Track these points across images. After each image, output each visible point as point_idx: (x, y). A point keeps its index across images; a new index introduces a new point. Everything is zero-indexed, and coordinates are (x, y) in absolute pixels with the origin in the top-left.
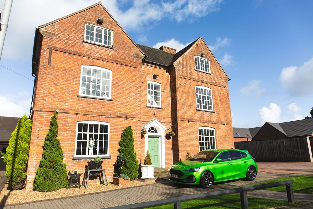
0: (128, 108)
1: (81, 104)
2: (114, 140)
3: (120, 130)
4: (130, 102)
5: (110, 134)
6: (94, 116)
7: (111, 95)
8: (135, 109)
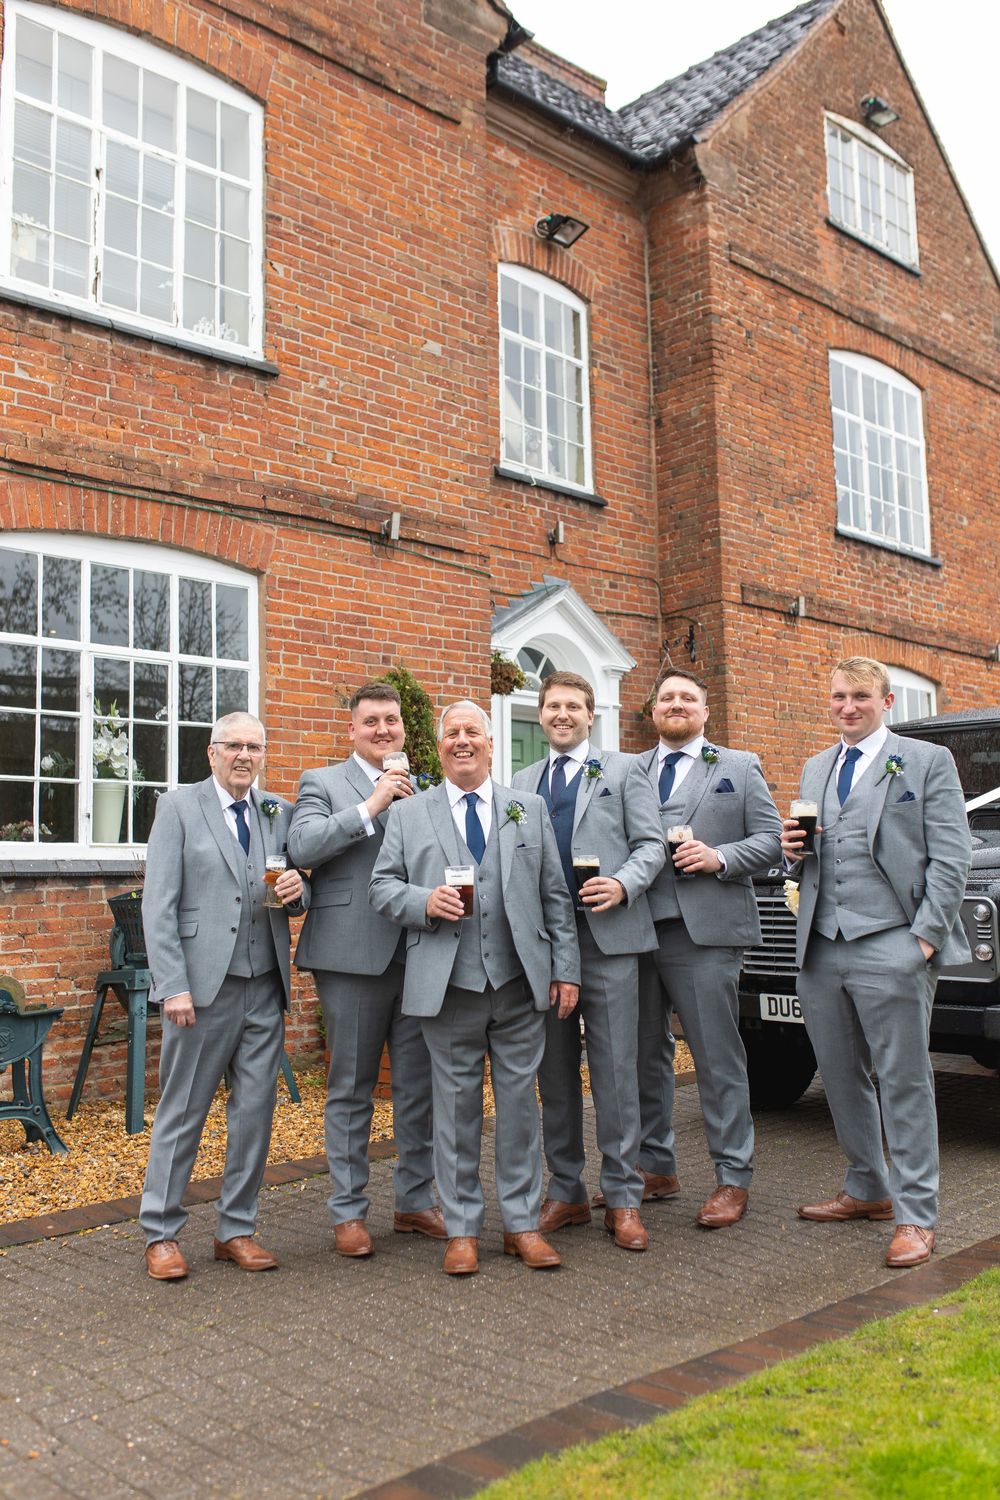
0: (392, 462)
1: (19, 374)
2: (296, 725)
3: (341, 642)
4: (410, 407)
5: (263, 670)
6: (138, 493)
7: (267, 328)
8: (445, 475)
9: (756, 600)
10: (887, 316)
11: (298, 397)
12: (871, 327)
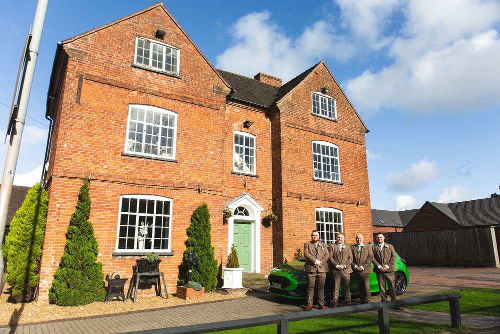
0: (202, 175)
1: (127, 167)
2: (179, 227)
3: (189, 210)
4: (206, 165)
5: (173, 216)
6: (148, 186)
7: (176, 153)
8: (214, 177)
9: (290, 195)
10: (328, 132)
11: (182, 165)
12: (323, 134)
